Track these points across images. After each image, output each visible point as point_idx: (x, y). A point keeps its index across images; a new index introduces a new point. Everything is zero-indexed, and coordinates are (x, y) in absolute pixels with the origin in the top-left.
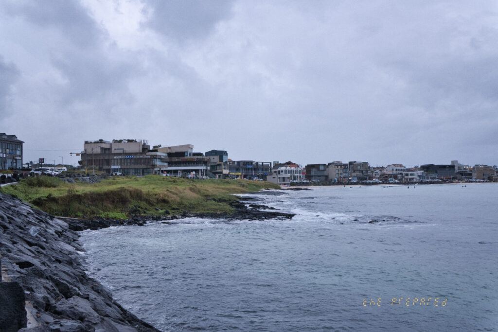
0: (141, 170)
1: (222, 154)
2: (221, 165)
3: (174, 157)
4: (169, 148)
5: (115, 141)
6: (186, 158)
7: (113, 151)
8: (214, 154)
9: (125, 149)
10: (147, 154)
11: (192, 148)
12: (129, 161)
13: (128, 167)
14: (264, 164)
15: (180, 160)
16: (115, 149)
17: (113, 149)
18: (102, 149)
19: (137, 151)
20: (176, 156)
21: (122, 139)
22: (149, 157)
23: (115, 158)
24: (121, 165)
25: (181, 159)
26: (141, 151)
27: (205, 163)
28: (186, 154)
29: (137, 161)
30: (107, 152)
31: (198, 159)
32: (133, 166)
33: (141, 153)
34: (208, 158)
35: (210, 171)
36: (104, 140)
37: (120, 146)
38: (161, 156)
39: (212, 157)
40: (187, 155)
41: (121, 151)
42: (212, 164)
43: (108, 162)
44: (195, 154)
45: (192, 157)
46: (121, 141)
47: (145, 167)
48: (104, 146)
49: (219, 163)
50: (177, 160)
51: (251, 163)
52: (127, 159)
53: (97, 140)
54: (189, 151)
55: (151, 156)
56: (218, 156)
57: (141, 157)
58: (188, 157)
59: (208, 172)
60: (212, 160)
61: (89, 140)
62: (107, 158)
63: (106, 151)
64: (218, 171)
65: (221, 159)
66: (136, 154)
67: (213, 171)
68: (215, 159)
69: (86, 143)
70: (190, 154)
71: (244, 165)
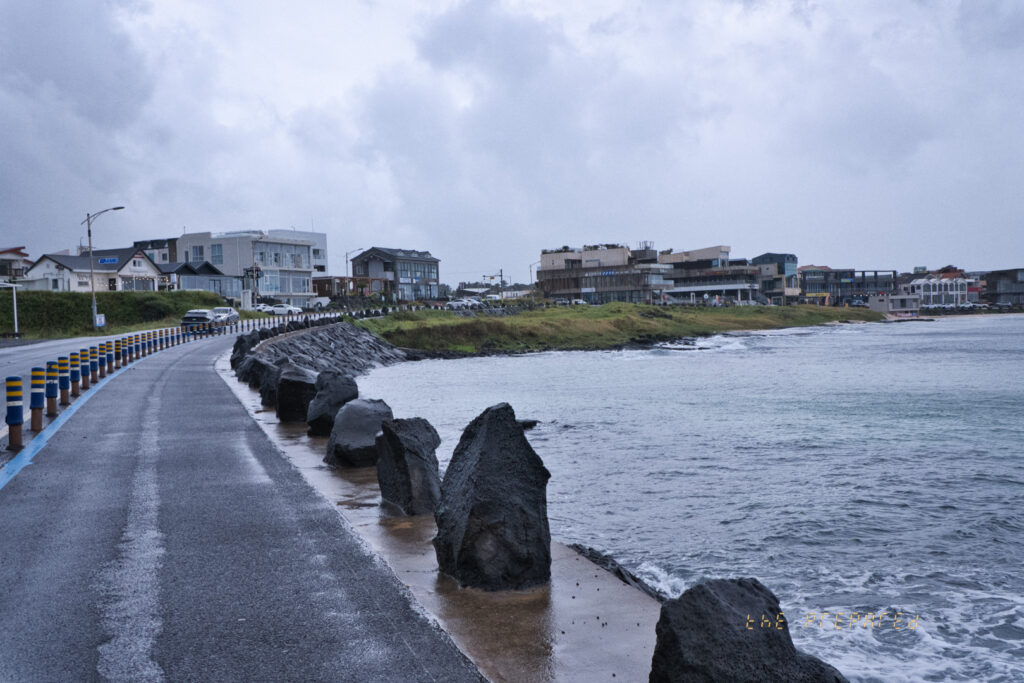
0: (627, 294)
1: (781, 261)
2: (780, 279)
3: (693, 268)
4: (687, 254)
5: (588, 249)
6: (714, 269)
7: (584, 264)
8: (768, 260)
9: (602, 260)
10: (636, 267)
11: (727, 253)
12: (608, 279)
13: (607, 289)
14: (879, 274)
15: (703, 274)
16: (587, 261)
17: (583, 262)
18: (567, 261)
19: (620, 264)
20: (698, 268)
21: (597, 244)
22: (639, 272)
23: (587, 275)
24: (596, 287)
25: (705, 272)
26: (626, 263)
27: (751, 278)
28: (714, 263)
29: (622, 279)
30: (576, 266)
31: (738, 270)
32: (614, 288)
33: (626, 267)
34: (756, 268)
35: (762, 291)
36: (571, 246)
37: (595, 255)
38: (658, 269)
39: (764, 267)
40: (717, 266)
41: (596, 264)
42: (765, 279)
43: (577, 283)
44: (733, 263)
45: (728, 268)
46: (596, 247)
47: (633, 288)
48: (570, 256)
49: (778, 276)
50: (698, 274)
51: (852, 273)
52: (605, 276)
53: (560, 246)
54: (722, 257)
55: (642, 270)
56: (776, 264)
57: (627, 272)
58: (718, 269)
59: (758, 294)
60: (765, 272)
61: (550, 248)
62: (574, 276)
63: (574, 264)
64: (776, 291)
65: (781, 271)
66: (618, 268)
67: (768, 291)
68: (771, 270)
69: (544, 252)
70: (723, 263)
71: (836, 277)
